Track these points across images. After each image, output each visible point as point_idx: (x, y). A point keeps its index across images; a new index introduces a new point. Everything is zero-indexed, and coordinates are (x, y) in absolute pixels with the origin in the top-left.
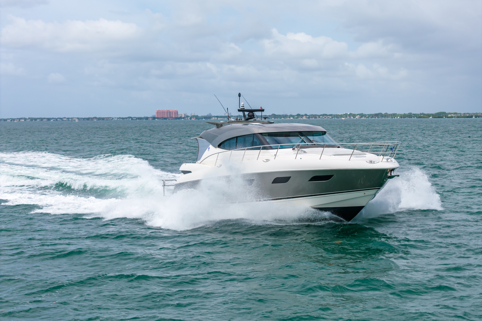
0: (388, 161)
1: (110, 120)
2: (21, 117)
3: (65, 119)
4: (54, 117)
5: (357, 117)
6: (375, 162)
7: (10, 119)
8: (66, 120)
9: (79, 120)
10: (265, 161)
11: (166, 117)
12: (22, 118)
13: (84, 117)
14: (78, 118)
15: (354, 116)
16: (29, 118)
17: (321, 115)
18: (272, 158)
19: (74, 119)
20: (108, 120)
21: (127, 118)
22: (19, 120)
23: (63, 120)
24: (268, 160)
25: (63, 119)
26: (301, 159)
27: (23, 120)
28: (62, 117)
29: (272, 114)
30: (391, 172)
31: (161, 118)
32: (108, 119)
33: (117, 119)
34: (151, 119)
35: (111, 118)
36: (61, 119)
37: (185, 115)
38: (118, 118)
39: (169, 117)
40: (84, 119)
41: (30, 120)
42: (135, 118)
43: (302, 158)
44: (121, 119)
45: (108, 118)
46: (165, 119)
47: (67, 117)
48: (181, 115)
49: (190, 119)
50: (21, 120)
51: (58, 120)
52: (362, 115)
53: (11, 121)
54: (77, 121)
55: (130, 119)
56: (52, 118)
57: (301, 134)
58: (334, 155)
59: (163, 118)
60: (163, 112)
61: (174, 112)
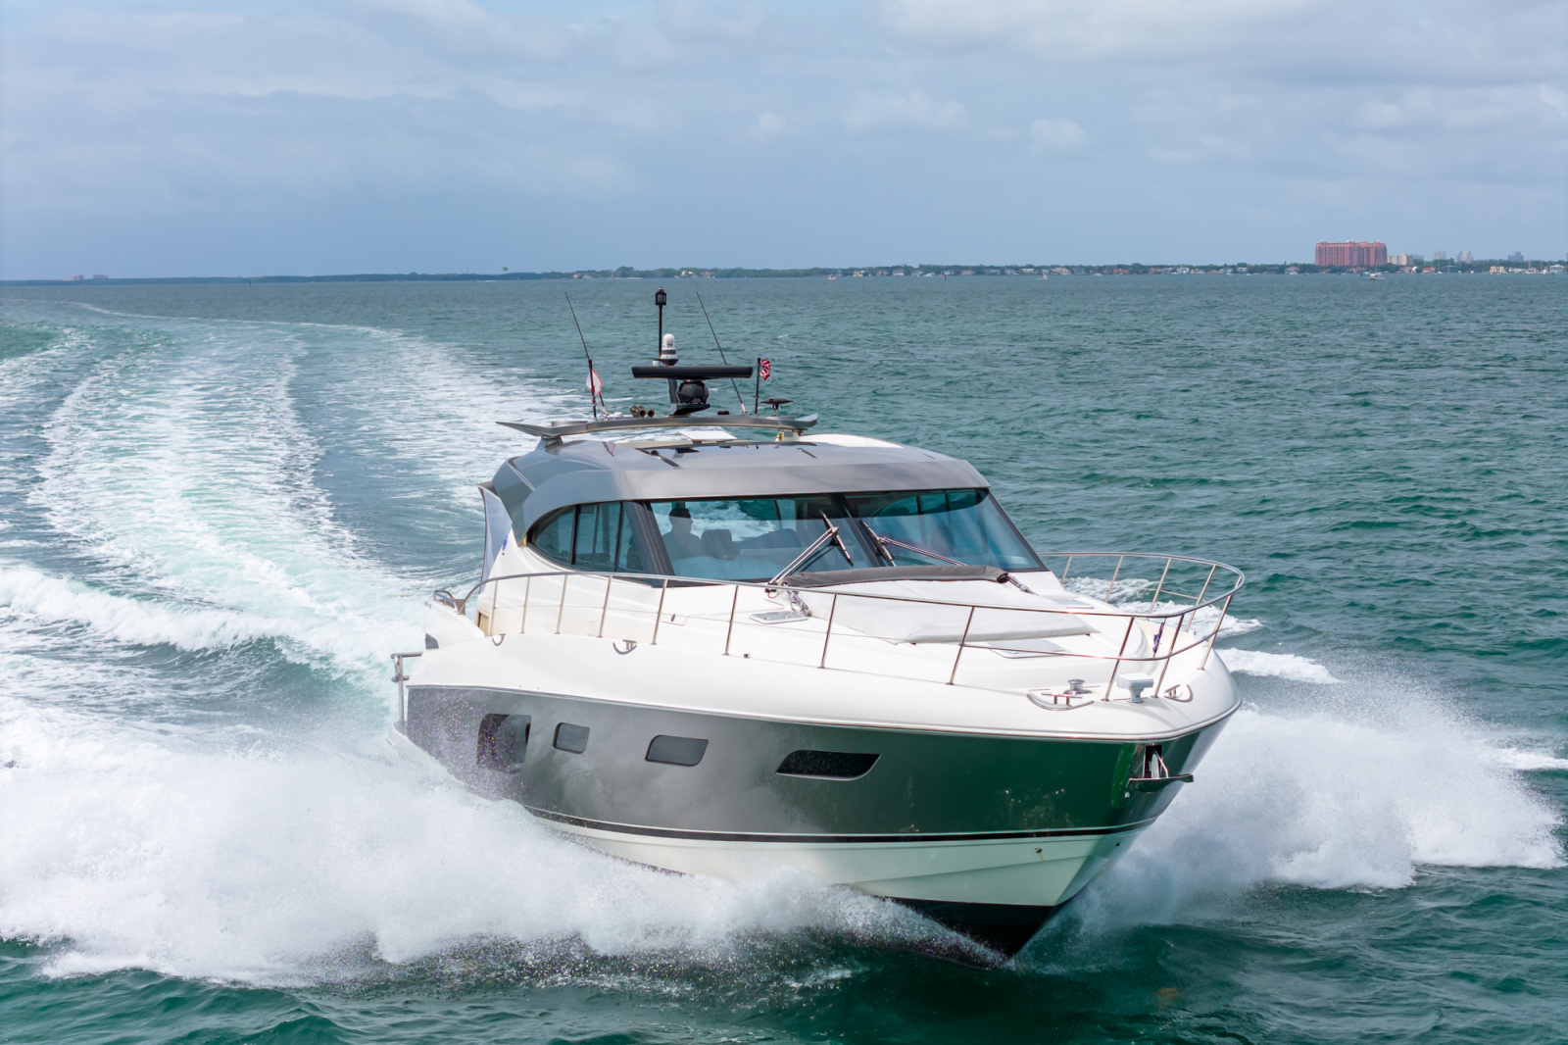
2: (894, 265)
3: (1028, 270)
4: (996, 265)
7: (864, 269)
8: (1031, 274)
9: (1072, 272)
11: (1347, 263)
12: (896, 268)
14: (1067, 267)
16: (922, 267)
19: (1058, 270)
20: (1160, 273)
21: (1220, 268)
22: (890, 274)
23: (1022, 274)
25: (1024, 270)
27: (902, 275)
28: (1020, 265)
31: (1330, 267)
32: (1159, 270)
33: (1188, 269)
34: (1293, 272)
35: (1168, 266)
36: (1017, 269)
37: (1408, 258)
38: (1193, 268)
39: (1356, 263)
40: (1087, 270)
41: (921, 273)
42: (1248, 269)
44: (1201, 272)
45: (1161, 267)
46: (1343, 270)
47: (1036, 265)
48: (1398, 257)
49: (1420, 270)
50: (894, 275)
51: (1008, 271)
53: (865, 274)
54: (1066, 272)
55: (1230, 270)
56: (988, 265)
59: (1335, 270)
60: (1338, 250)
61: (1376, 250)
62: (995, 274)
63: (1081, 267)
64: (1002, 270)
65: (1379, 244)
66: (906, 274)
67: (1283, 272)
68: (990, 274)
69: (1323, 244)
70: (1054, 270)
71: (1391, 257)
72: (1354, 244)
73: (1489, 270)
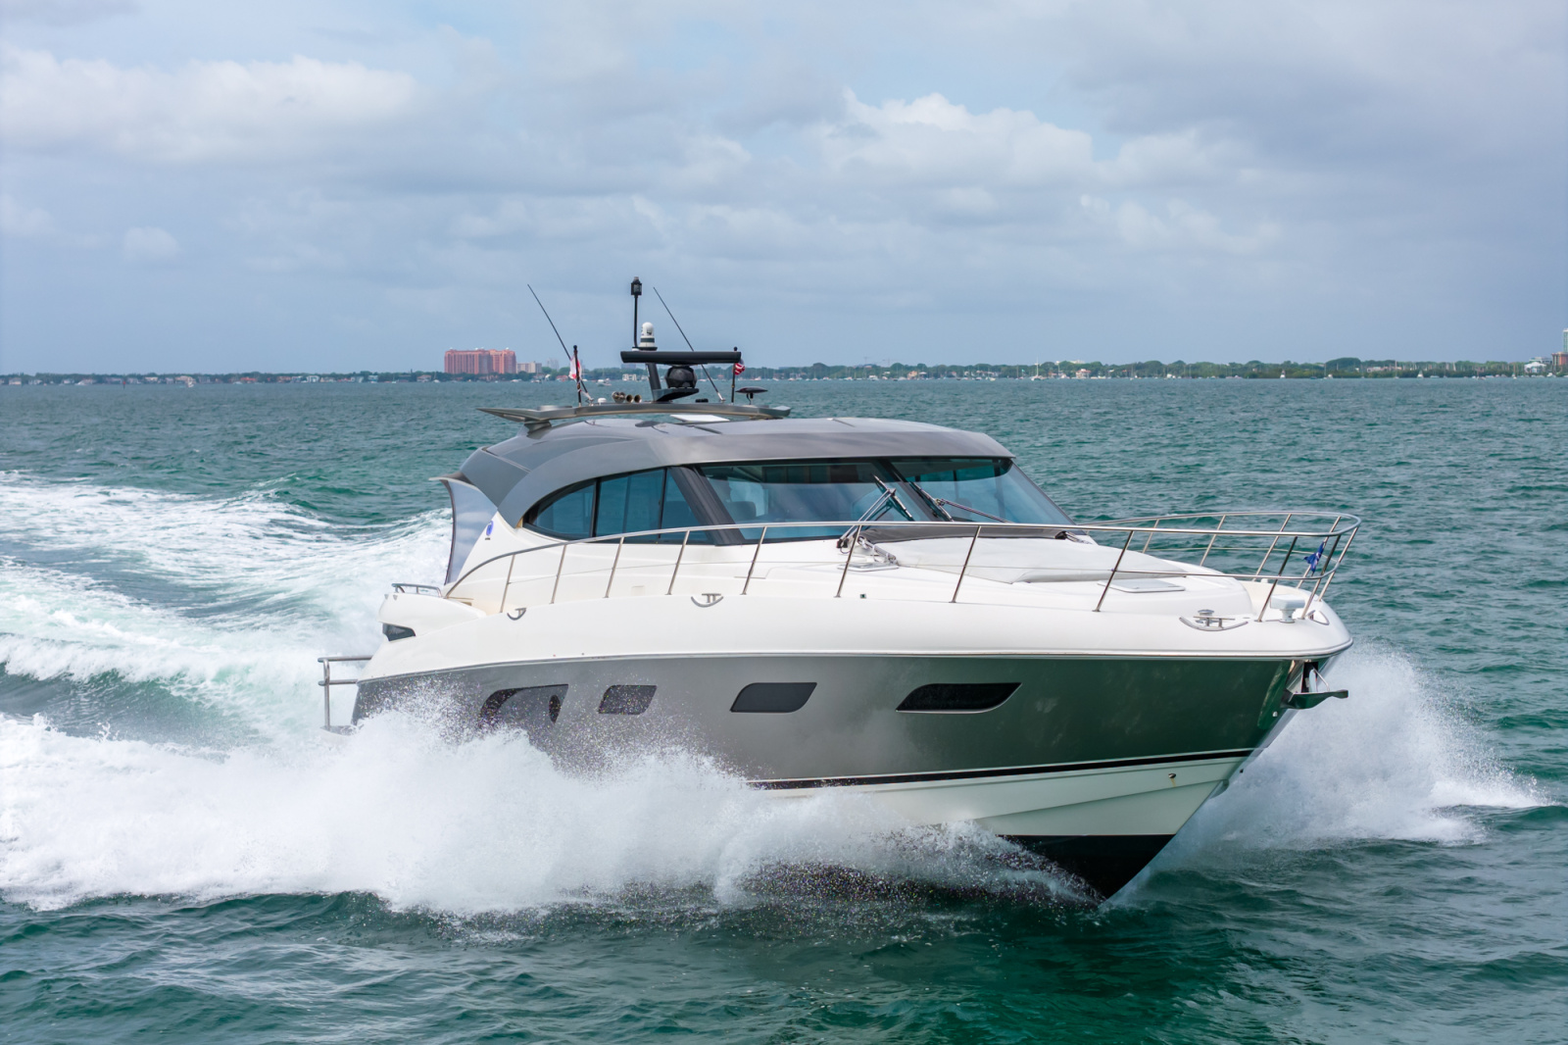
0: (1290, 621)
1: (295, 381)
2: (11, 373)
3: (152, 379)
5: (1080, 375)
6: (1225, 624)
8: (154, 383)
9: (198, 381)
10: (703, 600)
11: (476, 372)
12: (13, 376)
13: (213, 373)
14: (195, 377)
15: (1069, 368)
16: (39, 376)
17: (966, 368)
18: (730, 589)
19: (183, 378)
20: (289, 381)
21: (349, 376)
22: (7, 383)
23: (146, 382)
24: (713, 598)
25: (147, 378)
26: (863, 596)
27: (18, 383)
28: (142, 373)
29: (815, 365)
30: (1306, 675)
31: (459, 376)
32: (288, 379)
33: (318, 378)
34: (425, 378)
35: (298, 375)
36: (140, 377)
37: (537, 365)
38: (320, 376)
39: (486, 371)
40: (213, 378)
41: (39, 382)
42: (376, 377)
43: (867, 596)
44: (331, 380)
45: (291, 375)
46: (474, 378)
47: (159, 373)
48: (527, 365)
49: (553, 378)
50: (11, 383)
51: (131, 380)
52: (1095, 369)
54: (190, 384)
55: (361, 379)
56: (109, 373)
57: (887, 468)
58: (1029, 581)
59: (466, 377)
60: (468, 357)
61: (505, 358)
62: (117, 383)
63: (206, 376)
64: (125, 379)
65: (509, 352)
66: (23, 383)
67: (415, 380)
68: (112, 383)
69: (452, 351)
70: (179, 379)
71: (519, 365)
72: (484, 351)
73: (621, 378)
